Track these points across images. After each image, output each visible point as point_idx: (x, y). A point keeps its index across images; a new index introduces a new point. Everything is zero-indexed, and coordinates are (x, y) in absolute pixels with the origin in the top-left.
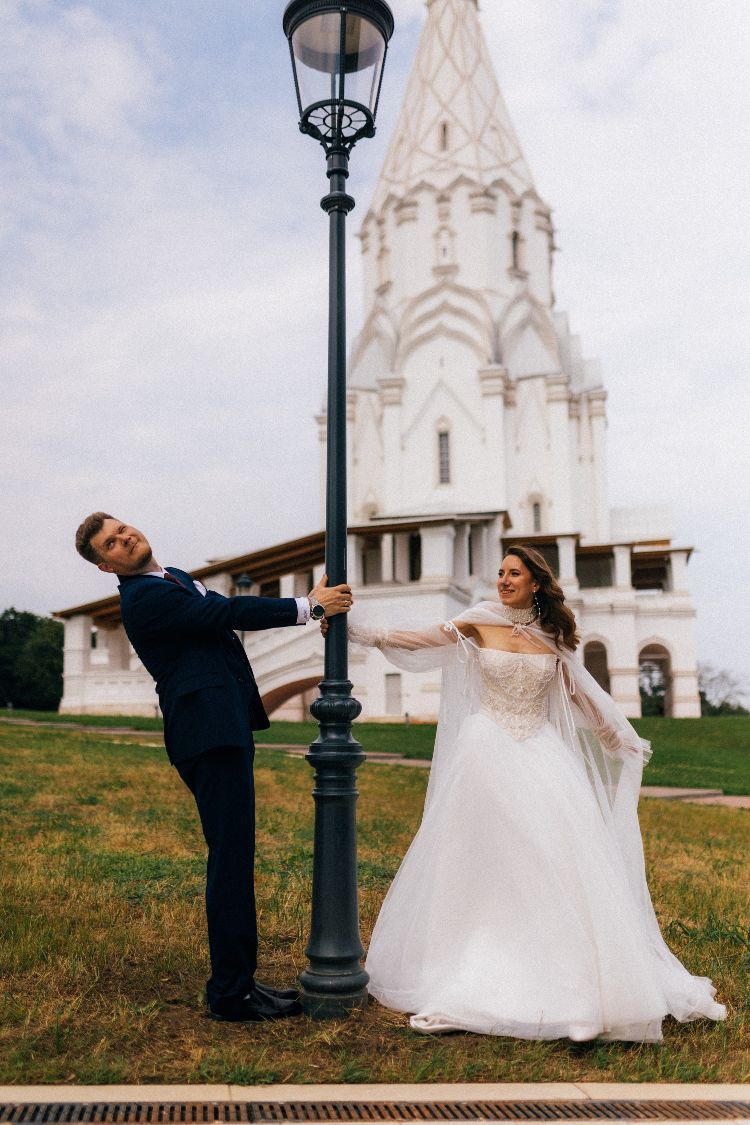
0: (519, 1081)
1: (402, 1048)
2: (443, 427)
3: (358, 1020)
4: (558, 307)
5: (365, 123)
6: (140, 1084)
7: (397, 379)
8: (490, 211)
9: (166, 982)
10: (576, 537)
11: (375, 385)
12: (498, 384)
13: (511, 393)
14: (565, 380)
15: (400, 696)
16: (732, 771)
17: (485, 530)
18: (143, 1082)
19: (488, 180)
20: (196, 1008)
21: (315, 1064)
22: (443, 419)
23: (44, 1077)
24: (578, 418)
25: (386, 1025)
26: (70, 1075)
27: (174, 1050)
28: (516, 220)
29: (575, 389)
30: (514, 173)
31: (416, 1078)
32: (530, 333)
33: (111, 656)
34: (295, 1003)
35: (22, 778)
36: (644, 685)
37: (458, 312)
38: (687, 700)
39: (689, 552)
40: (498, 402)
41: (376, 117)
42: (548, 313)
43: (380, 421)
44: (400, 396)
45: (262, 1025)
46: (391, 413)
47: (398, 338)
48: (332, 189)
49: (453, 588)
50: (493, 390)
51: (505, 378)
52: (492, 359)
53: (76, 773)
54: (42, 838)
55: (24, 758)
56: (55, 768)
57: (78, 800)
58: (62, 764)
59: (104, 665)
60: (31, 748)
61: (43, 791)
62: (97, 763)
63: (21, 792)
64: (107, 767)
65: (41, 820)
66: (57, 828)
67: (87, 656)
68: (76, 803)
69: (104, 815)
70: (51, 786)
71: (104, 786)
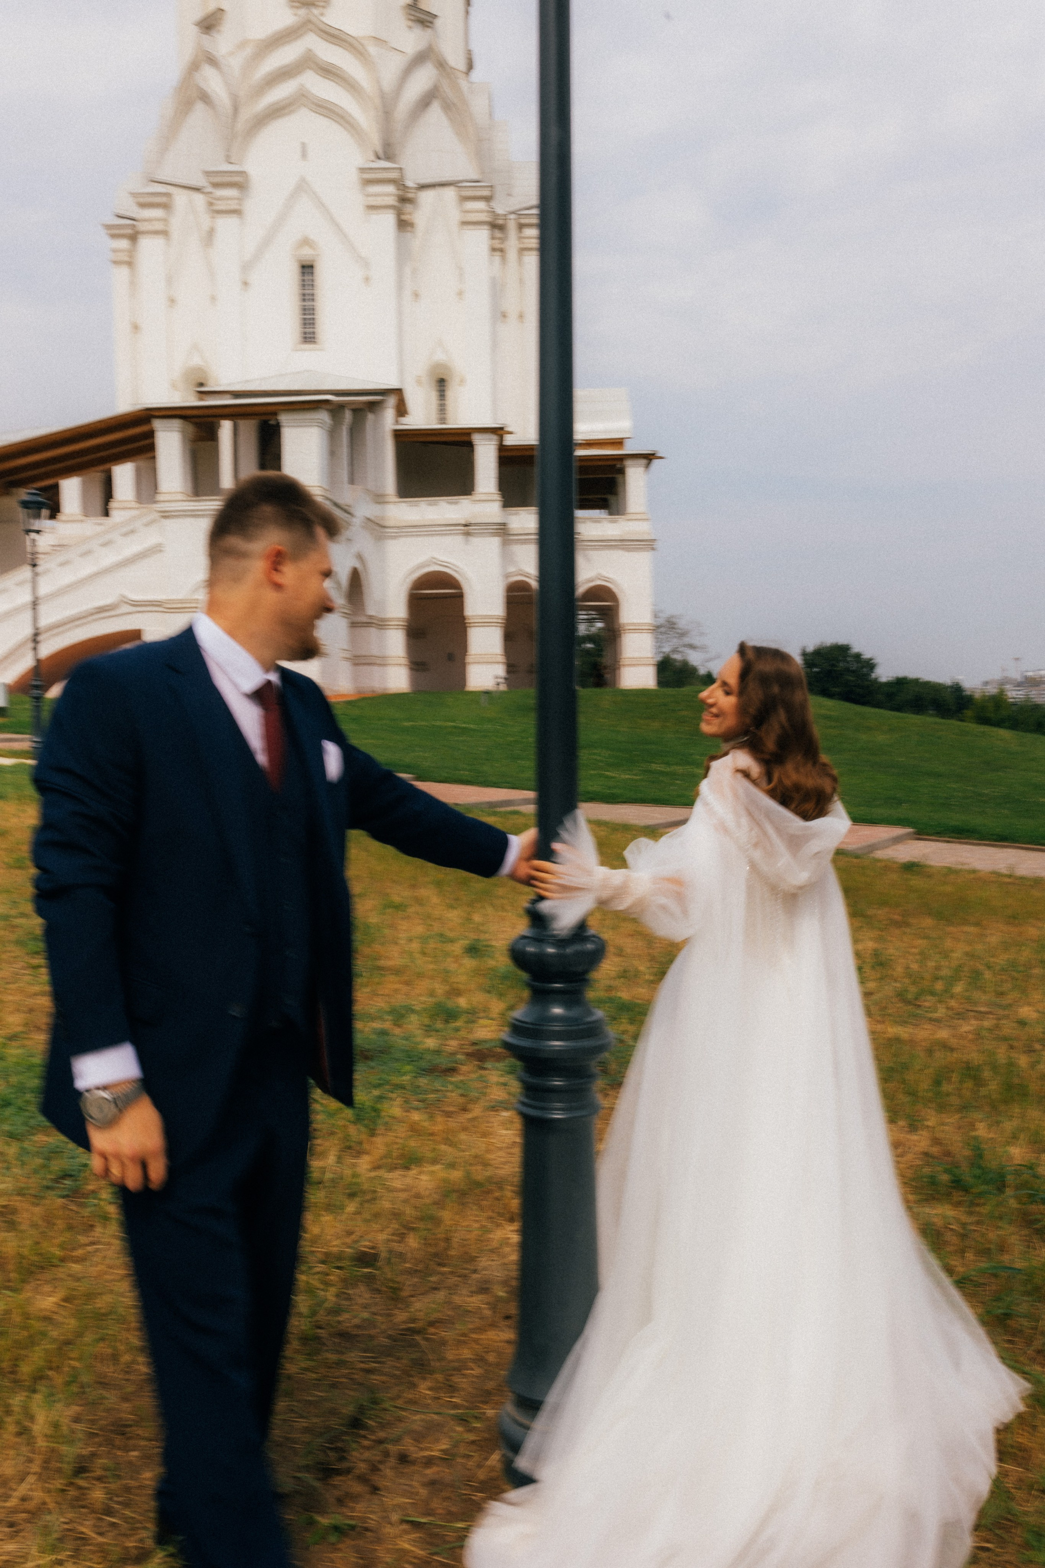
2: (306, 253)
4: (477, 75)
7: (238, 174)
10: (498, 432)
11: (199, 180)
12: (390, 190)
13: (408, 207)
14: (485, 192)
17: (371, 419)
22: (306, 242)
24: (503, 252)
29: (500, 208)
32: (435, 111)
37: (328, 72)
38: (637, 663)
39: (649, 458)
40: (389, 220)
42: (463, 83)
43: (209, 239)
44: (240, 200)
46: (226, 225)
47: (236, 109)
50: (379, 201)
51: (399, 183)
52: (381, 154)
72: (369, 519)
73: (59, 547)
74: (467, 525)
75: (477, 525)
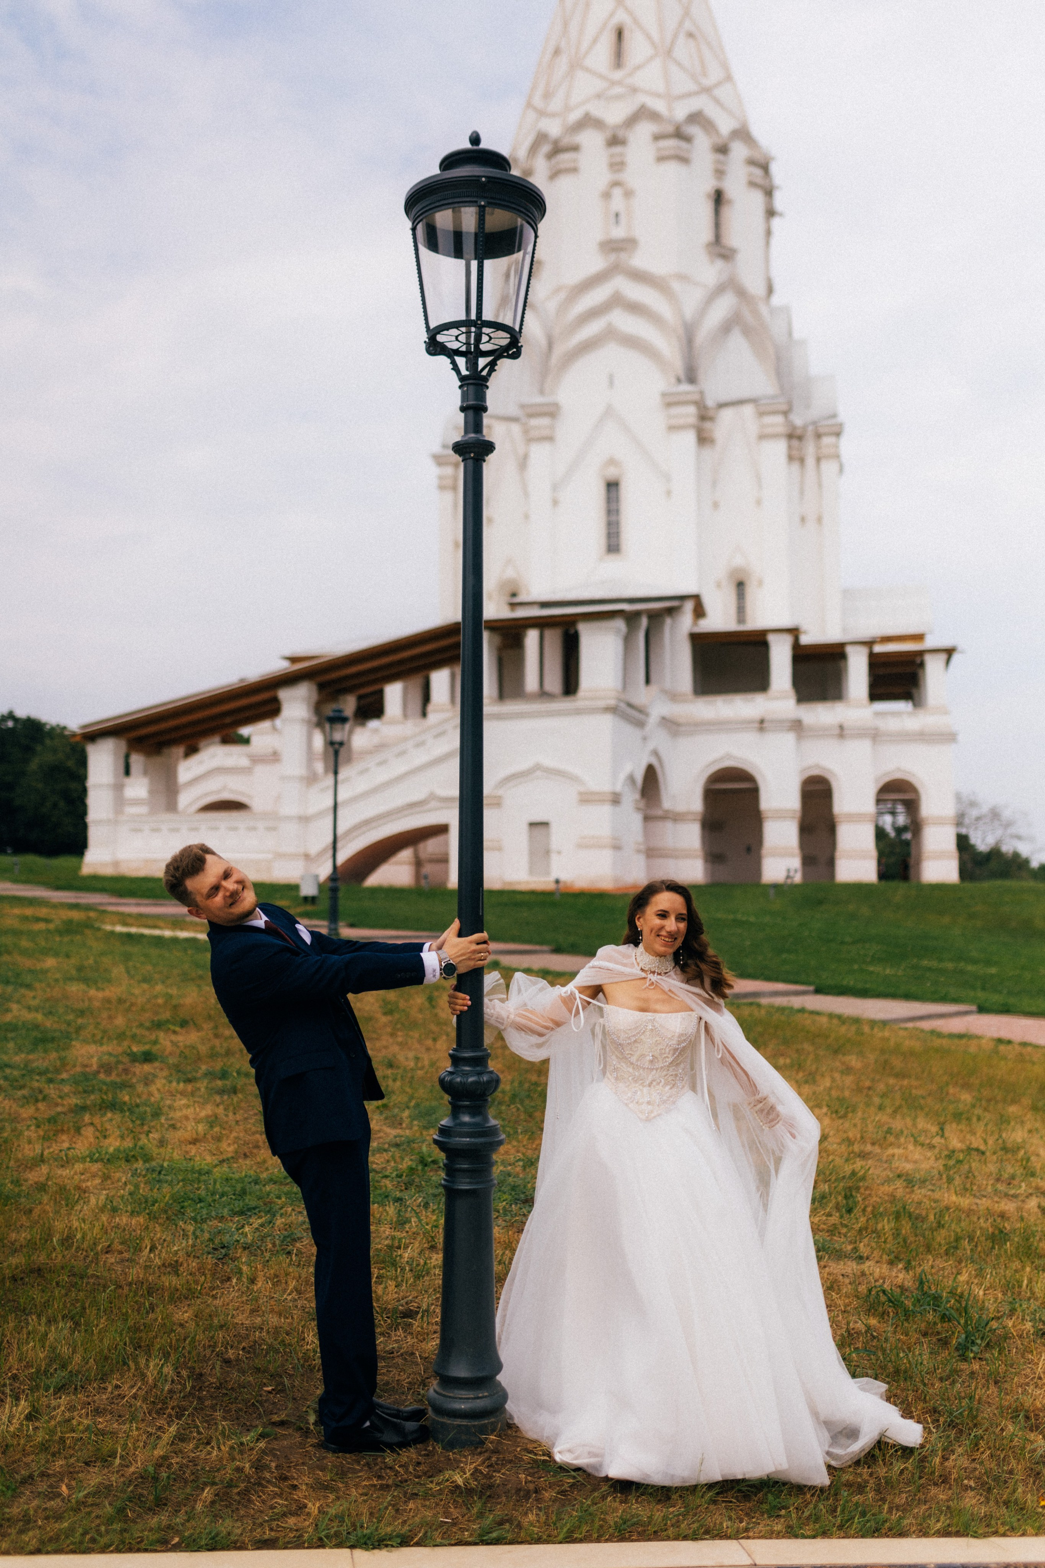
0: (676, 1539)
1: (546, 1490)
2: (612, 473)
3: (496, 1451)
4: (777, 300)
5: (509, 340)
6: (252, 1550)
7: (548, 405)
8: (683, 160)
9: (269, 1392)
10: (794, 632)
11: (517, 412)
12: (692, 410)
13: (707, 425)
14: (784, 407)
15: (547, 852)
16: (993, 970)
17: (668, 621)
18: (254, 1547)
19: (680, 112)
20: (306, 1433)
21: (446, 1518)
22: (612, 462)
23: (145, 1542)
24: (802, 461)
25: (527, 1457)
26: (173, 1538)
27: (286, 1500)
28: (720, 173)
29: (798, 420)
30: (717, 101)
31: (561, 1536)
32: (737, 341)
33: (151, 792)
34: (421, 1426)
35: (50, 1012)
36: (882, 824)
37: (635, 308)
38: (941, 855)
39: (949, 652)
40: (690, 437)
41: (522, 333)
42: (763, 310)
43: (523, 463)
44: (552, 428)
45: (385, 1459)
46: (539, 453)
47: (551, 345)
48: (466, 432)
49: (622, 705)
50: (682, 421)
51: (700, 405)
52: (683, 377)
53: (120, 1001)
54: (91, 1129)
55: (49, 974)
56: (92, 992)
57: (128, 1055)
58: (99, 985)
59: (142, 800)
60: (56, 954)
61: (81, 1038)
62: (145, 980)
63: (53, 1039)
64: (159, 988)
65: (85, 1092)
66: (107, 1108)
67: (118, 788)
68: (126, 1059)
69: (164, 1081)
70: (91, 1027)
71: (158, 1025)
72: (664, 718)
73: (381, 747)
74: (762, 721)
75: (772, 721)
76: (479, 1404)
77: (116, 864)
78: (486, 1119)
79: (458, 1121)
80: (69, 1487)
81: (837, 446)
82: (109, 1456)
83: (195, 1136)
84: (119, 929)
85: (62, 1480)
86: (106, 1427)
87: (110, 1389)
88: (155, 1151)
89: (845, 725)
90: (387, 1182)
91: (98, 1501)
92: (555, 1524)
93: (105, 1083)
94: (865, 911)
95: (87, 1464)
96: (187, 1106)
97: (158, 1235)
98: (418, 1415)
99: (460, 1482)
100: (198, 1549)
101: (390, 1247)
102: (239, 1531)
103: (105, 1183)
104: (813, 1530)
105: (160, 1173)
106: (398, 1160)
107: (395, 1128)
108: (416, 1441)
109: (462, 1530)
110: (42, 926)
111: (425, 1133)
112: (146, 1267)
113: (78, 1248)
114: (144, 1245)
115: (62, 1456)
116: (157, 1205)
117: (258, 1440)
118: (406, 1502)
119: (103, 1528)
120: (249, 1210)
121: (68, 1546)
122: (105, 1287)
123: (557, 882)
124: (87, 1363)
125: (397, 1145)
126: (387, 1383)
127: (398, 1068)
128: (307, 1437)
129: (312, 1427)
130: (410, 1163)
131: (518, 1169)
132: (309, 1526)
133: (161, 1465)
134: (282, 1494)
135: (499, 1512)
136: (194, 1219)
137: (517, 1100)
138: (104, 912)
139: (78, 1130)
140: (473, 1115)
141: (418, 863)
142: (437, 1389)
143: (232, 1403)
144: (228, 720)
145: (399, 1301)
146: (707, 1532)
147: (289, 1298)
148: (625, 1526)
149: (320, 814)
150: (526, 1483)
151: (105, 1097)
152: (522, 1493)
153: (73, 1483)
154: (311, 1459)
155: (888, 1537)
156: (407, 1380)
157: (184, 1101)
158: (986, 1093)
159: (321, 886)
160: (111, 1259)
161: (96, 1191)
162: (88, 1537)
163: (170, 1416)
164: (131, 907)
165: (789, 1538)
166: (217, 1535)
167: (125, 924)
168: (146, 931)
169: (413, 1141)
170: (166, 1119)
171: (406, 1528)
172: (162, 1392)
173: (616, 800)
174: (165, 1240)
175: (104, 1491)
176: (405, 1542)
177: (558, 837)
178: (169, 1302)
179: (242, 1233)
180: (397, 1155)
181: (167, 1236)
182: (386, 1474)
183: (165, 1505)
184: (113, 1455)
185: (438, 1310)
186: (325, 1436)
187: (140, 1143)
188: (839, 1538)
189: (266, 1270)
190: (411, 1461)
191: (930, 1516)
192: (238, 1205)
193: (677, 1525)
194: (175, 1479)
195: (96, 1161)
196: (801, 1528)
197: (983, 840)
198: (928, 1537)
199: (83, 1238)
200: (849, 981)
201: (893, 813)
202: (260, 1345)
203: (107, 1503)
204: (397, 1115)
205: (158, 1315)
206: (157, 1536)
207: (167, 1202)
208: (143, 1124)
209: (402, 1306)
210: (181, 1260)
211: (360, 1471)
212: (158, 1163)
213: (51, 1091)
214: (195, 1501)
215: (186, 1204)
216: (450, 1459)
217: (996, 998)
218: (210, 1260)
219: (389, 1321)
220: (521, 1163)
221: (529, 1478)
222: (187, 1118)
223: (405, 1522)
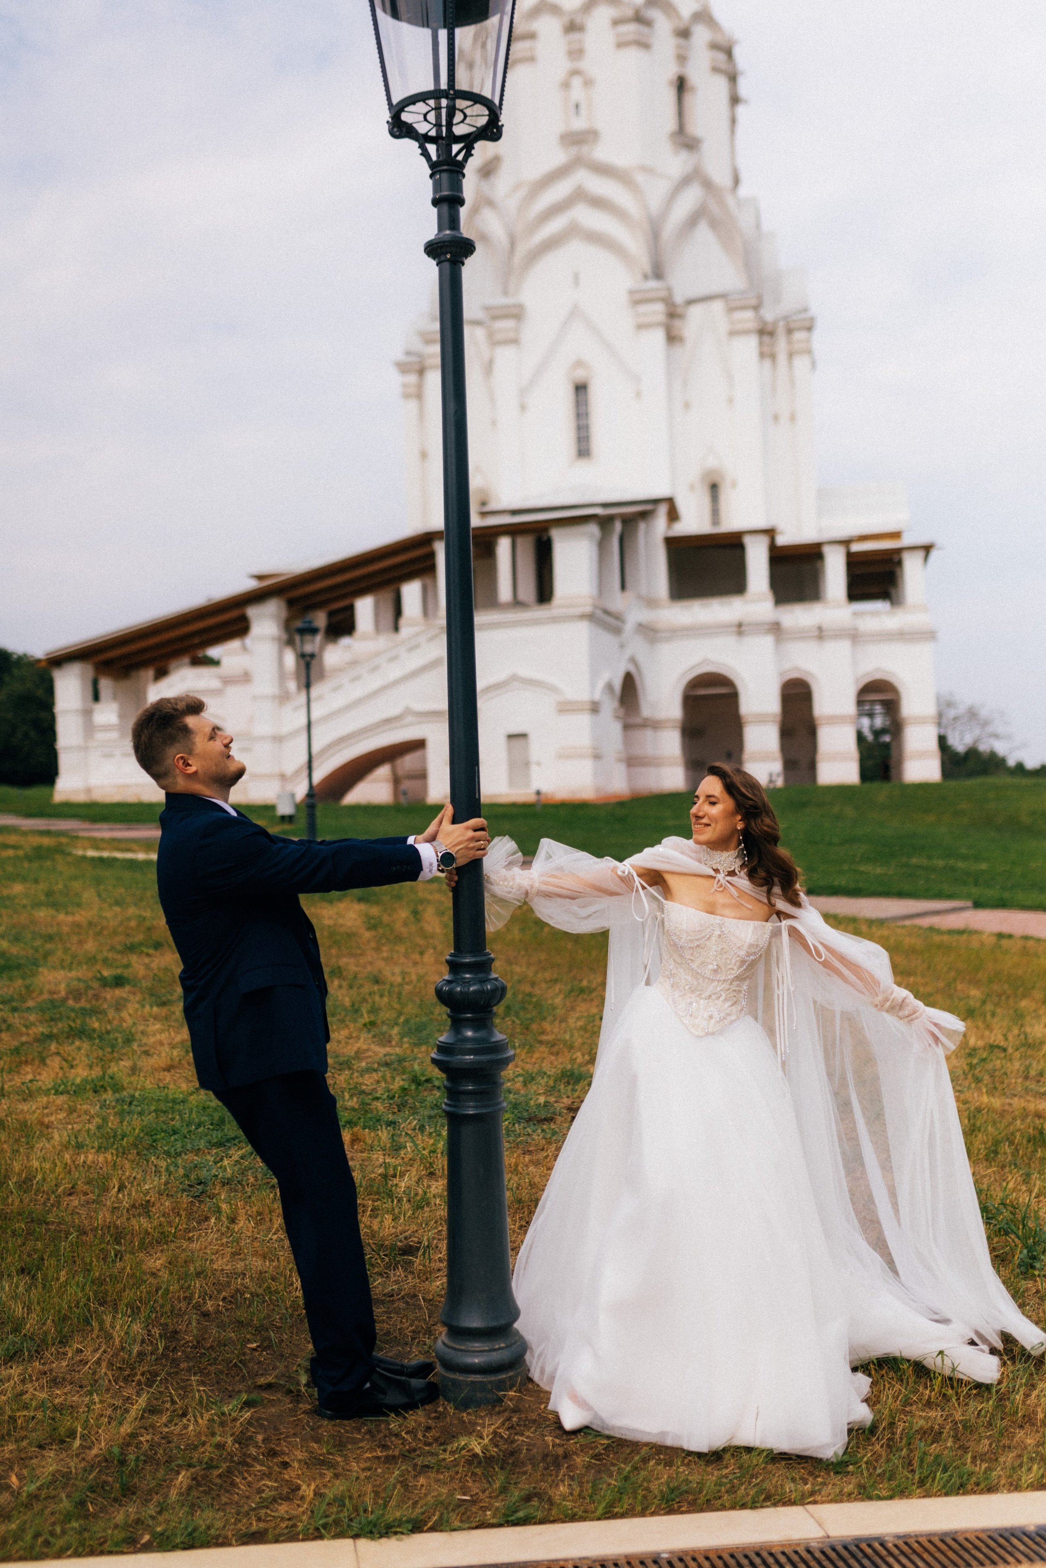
0: (733, 1508)
1: (577, 1455)
2: (580, 375)
3: (516, 1410)
4: (744, 191)
5: (487, 118)
6: (237, 1546)
7: (515, 306)
8: (645, 45)
9: (254, 1350)
10: (770, 533)
11: (481, 315)
12: (659, 308)
13: (677, 323)
14: (753, 302)
15: (527, 764)
16: (984, 866)
17: (642, 526)
18: (240, 1542)
20: (297, 1397)
21: (464, 1495)
22: (579, 364)
23: (109, 1542)
24: (773, 357)
26: (142, 1536)
27: (276, 1481)
28: (682, 59)
29: (769, 314)
31: (600, 1510)
32: (703, 232)
33: (122, 717)
34: (429, 1383)
35: (17, 939)
36: (862, 727)
37: (599, 203)
38: (922, 755)
39: (927, 549)
40: (659, 336)
41: (503, 107)
42: (730, 200)
43: (489, 368)
44: (517, 330)
45: (389, 1424)
46: (504, 356)
47: (513, 244)
48: (440, 228)
49: (599, 613)
50: (650, 319)
51: (668, 301)
52: (649, 274)
53: (91, 924)
54: (57, 1059)
55: (17, 901)
56: (61, 917)
57: (99, 979)
58: (70, 909)
59: (113, 725)
60: (24, 879)
61: (49, 964)
62: (117, 903)
63: (19, 967)
64: (132, 911)
65: (52, 1019)
66: (74, 1036)
67: (87, 713)
68: (96, 985)
69: (137, 1006)
70: (59, 953)
71: (131, 948)
72: (640, 625)
73: (354, 663)
74: (740, 625)
75: (749, 625)
76: (496, 1357)
77: (88, 790)
78: (491, 1033)
79: (460, 1037)
80: (20, 1478)
81: (808, 341)
82: (69, 1437)
83: (169, 1062)
84: (91, 853)
85: (11, 1468)
86: (65, 1400)
87: (70, 1355)
88: (126, 1081)
89: (825, 626)
90: (378, 1105)
91: (53, 1493)
92: (591, 1497)
93: (73, 1010)
94: (849, 812)
95: (41, 1447)
96: (161, 1031)
97: (127, 1174)
98: (425, 1369)
99: (478, 1450)
100: (174, 1548)
101: (385, 1176)
102: (219, 1524)
103: (71, 1117)
104: (890, 1490)
105: (130, 1103)
106: (388, 1079)
107: (384, 1046)
108: (424, 1402)
109: (484, 1509)
110: (10, 853)
111: (416, 1050)
112: (114, 1209)
113: (38, 1191)
114: (112, 1185)
115: (13, 1438)
116: (125, 1139)
117: (242, 1408)
118: (416, 1476)
119: (58, 1529)
120: (228, 1141)
121: (17, 1552)
122: (68, 1234)
123: (538, 793)
124: (44, 1324)
125: (387, 1064)
126: (388, 1333)
127: (384, 983)
128: (298, 1402)
129: (303, 1389)
130: (401, 1083)
131: (518, 1085)
132: (303, 1513)
133: (129, 1445)
134: (270, 1474)
135: (524, 1486)
136: (167, 1153)
137: (512, 1012)
138: (77, 837)
139: (43, 1061)
140: (476, 1029)
141: (396, 781)
142: (446, 1341)
143: (211, 1365)
144: (196, 641)
145: (397, 1236)
146: (768, 1498)
147: (275, 1237)
148: (673, 1496)
149: (293, 734)
150: (553, 1446)
151: (73, 1025)
152: (549, 1459)
153: (25, 1472)
154: (304, 1429)
155: (975, 1493)
156: (410, 1329)
157: (158, 1026)
158: (996, 987)
159: (297, 806)
160: (75, 1201)
161: (60, 1126)
162: (40, 1540)
163: (139, 1383)
164: (104, 832)
165: (862, 1500)
166: (195, 1530)
167: (97, 848)
168: (119, 855)
169: (404, 1060)
170: (139, 1046)
171: (418, 1510)
172: (130, 1355)
173: (595, 708)
174: (135, 1178)
175: (62, 1479)
176: (417, 1527)
177: (536, 749)
178: (140, 1248)
179: (221, 1167)
180: (388, 1075)
181: (138, 1173)
182: (392, 1442)
183: (134, 1493)
184: (72, 1434)
185: (444, 1246)
186: (319, 1399)
187: (110, 1071)
188: (920, 1497)
189: (247, 1207)
190: (420, 1424)
191: (1021, 1466)
192: (216, 1136)
193: (732, 1490)
194: (145, 1461)
195: (62, 1093)
196: (876, 1488)
197: (961, 740)
198: (1020, 1491)
199: (44, 1179)
200: (841, 881)
201: (871, 715)
202: (242, 1294)
203: (63, 1496)
204: (385, 1033)
205: (127, 1264)
206: (123, 1535)
207: (138, 1136)
208: (113, 1052)
209: (401, 1241)
210: (153, 1200)
211: (362, 1440)
212: (128, 1093)
213: (15, 1020)
214: (169, 1487)
215: (158, 1137)
216: (464, 1422)
217: (992, 893)
218: (185, 1199)
219: (387, 1259)
220: (521, 1079)
221: (557, 1441)
222: (161, 1043)
223: (415, 1503)
